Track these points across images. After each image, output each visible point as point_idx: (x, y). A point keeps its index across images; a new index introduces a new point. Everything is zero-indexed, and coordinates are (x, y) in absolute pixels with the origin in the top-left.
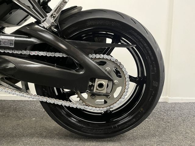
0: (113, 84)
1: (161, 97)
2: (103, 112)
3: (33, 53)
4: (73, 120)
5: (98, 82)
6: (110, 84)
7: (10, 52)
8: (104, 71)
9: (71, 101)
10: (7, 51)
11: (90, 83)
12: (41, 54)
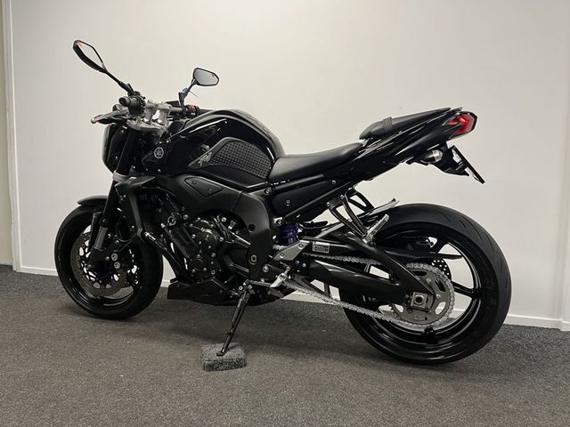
0: (435, 298)
1: (508, 315)
2: (423, 330)
3: (346, 259)
4: (385, 337)
5: (416, 295)
6: (431, 299)
7: (324, 257)
8: (423, 284)
9: (379, 312)
10: (320, 256)
11: (407, 296)
12: (355, 260)
